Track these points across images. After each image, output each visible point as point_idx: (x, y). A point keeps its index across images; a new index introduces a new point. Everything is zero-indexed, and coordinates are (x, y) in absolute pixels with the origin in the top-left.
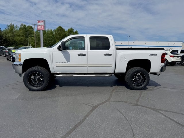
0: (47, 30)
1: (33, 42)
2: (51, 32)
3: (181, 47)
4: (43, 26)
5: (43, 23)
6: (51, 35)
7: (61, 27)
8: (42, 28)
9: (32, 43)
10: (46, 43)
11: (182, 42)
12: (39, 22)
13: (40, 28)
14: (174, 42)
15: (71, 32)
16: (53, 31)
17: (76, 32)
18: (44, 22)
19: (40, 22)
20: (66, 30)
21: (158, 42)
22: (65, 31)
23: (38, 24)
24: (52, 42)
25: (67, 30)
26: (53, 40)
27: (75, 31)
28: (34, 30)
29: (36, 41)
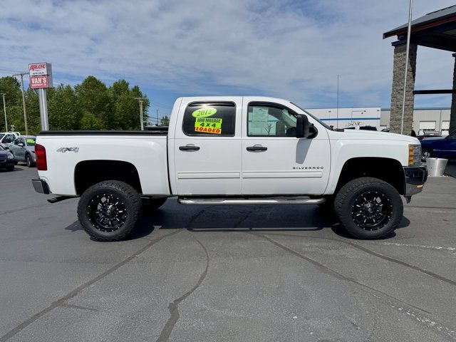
0: (56, 87)
1: (19, 121)
2: (69, 91)
3: (379, 119)
4: (44, 79)
5: (44, 71)
6: (68, 101)
7: (95, 79)
8: (42, 82)
9: (16, 121)
10: (55, 120)
11: (379, 109)
12: (33, 67)
13: (37, 82)
14: (365, 109)
15: (120, 89)
16: (74, 89)
17: (134, 90)
18: (49, 66)
19: (36, 67)
20: (107, 87)
21: (330, 110)
22: (106, 89)
23: (32, 73)
24: (73, 117)
25: (112, 86)
26: (74, 111)
27: (133, 87)
28: (21, 88)
29: (27, 116)
